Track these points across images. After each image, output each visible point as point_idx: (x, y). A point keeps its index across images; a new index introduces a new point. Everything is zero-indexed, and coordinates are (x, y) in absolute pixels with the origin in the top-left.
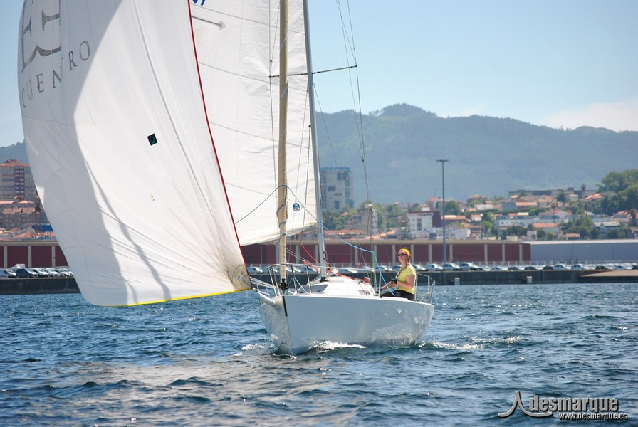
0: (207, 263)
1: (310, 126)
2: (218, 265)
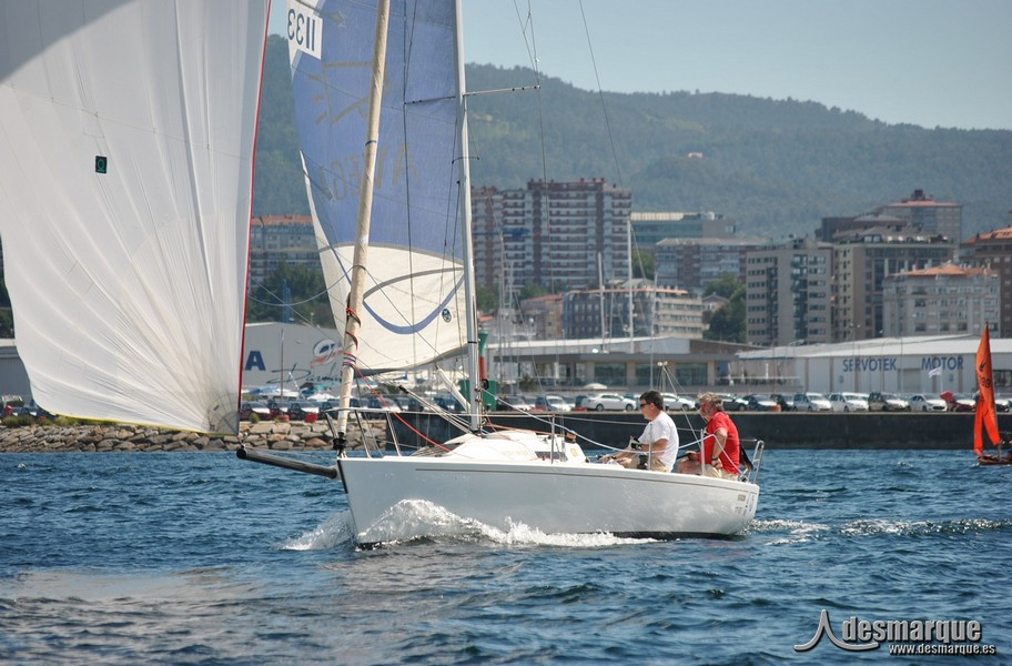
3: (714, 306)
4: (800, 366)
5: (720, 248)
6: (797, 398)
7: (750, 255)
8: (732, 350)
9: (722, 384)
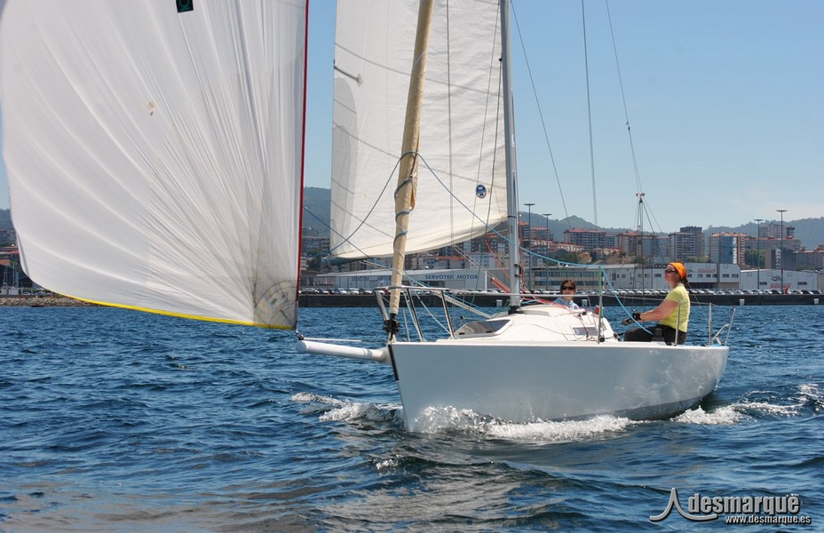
0: (219, 259)
1: (500, 60)
2: (238, 266)
3: (310, 259)
4: (337, 279)
5: (313, 239)
6: (335, 290)
7: (322, 242)
8: (315, 274)
9: (311, 285)
